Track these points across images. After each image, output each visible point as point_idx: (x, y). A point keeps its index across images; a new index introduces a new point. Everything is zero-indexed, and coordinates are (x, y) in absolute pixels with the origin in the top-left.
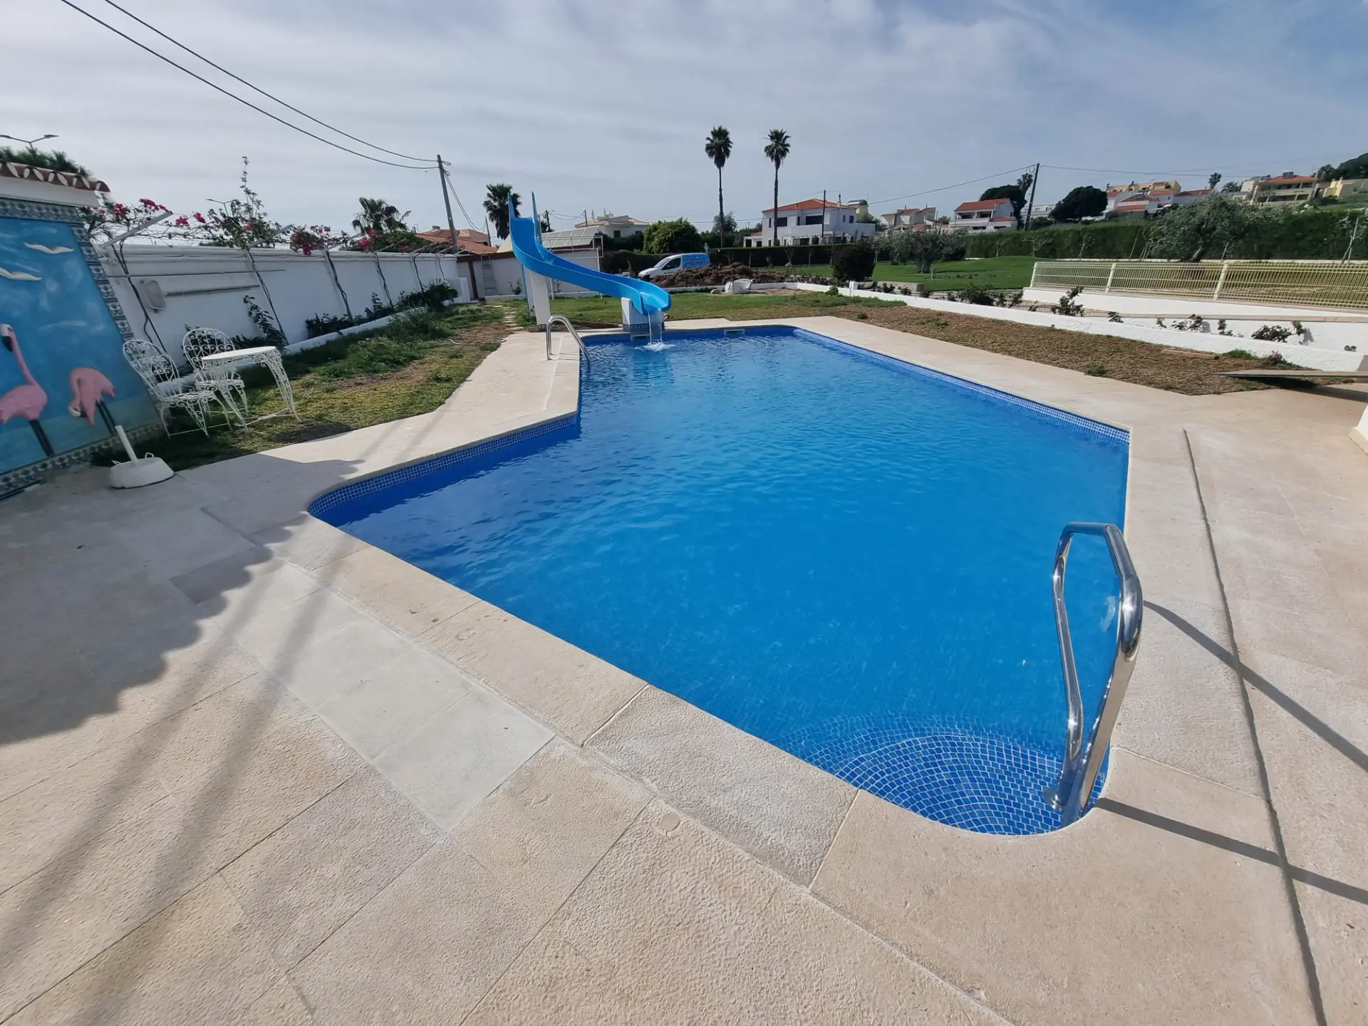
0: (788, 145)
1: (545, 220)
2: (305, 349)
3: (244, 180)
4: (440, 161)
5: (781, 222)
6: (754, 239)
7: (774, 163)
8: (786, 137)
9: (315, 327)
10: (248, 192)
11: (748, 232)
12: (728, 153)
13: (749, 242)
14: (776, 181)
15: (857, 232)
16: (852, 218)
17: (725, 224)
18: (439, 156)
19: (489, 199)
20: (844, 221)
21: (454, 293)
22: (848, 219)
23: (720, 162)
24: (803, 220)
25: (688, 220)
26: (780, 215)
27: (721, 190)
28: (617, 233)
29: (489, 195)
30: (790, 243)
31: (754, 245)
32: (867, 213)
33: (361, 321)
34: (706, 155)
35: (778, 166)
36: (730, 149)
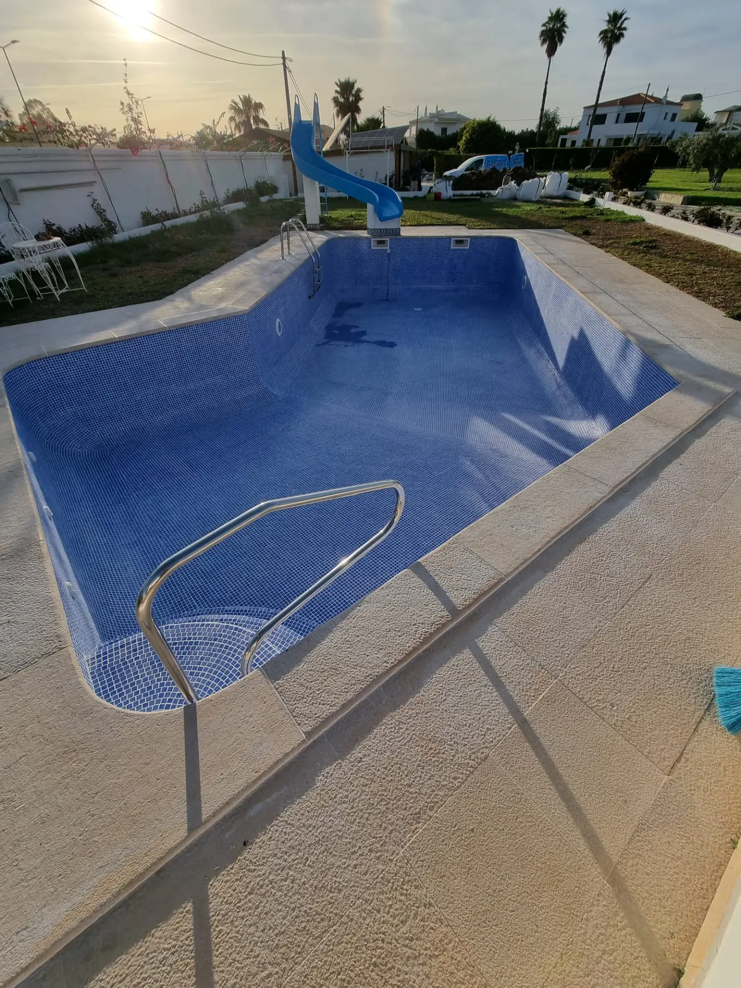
0: (625, 29)
1: (381, 117)
2: (132, 237)
3: (126, 82)
4: (284, 58)
5: (598, 119)
6: (570, 137)
7: (605, 50)
8: (626, 19)
9: (147, 219)
10: (128, 93)
11: (567, 131)
12: (561, 39)
13: (564, 141)
14: (604, 72)
15: (673, 132)
16: (674, 115)
17: (548, 122)
18: (283, 52)
19: (337, 95)
20: (665, 119)
21: (275, 190)
22: (669, 117)
23: (551, 52)
24: (623, 117)
25: (496, 119)
26: (600, 111)
27: (546, 83)
28: (444, 130)
29: (337, 92)
30: (603, 144)
31: (568, 144)
32: (699, 109)
33: (186, 214)
34: (539, 42)
35: (609, 52)
36: (564, 34)
